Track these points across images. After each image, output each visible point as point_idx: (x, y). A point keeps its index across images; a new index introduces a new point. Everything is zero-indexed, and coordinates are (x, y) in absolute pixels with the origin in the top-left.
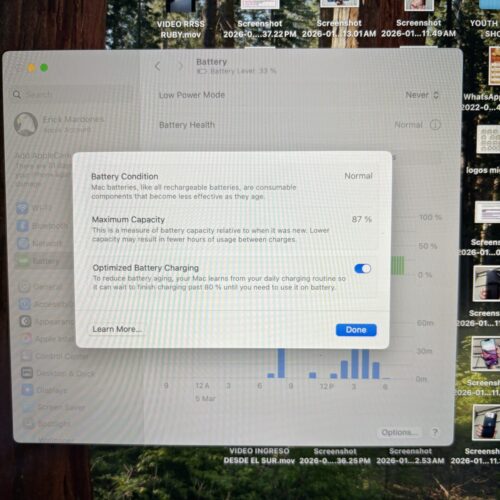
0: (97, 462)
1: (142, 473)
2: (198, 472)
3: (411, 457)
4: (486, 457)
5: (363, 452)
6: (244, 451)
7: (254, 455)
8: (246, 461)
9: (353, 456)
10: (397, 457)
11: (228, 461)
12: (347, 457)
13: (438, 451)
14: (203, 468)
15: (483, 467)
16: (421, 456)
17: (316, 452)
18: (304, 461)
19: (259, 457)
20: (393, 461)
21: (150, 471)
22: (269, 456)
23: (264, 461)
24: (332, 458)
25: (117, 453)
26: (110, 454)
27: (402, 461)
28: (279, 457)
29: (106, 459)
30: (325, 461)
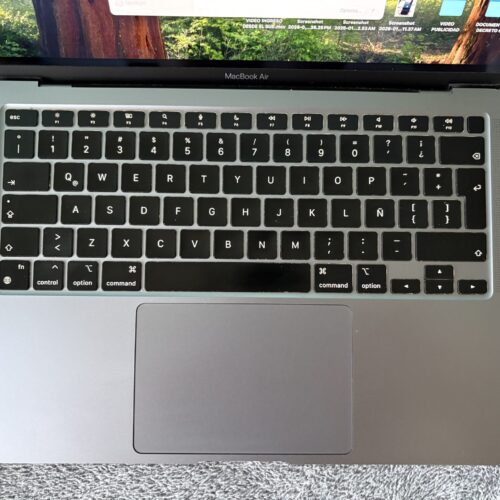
0: (165, 27)
1: (193, 33)
2: (227, 33)
3: (356, 26)
4: (401, 27)
5: (327, 22)
6: (255, 21)
7: (261, 23)
8: (256, 26)
9: (321, 25)
10: (347, 26)
11: (245, 26)
12: (317, 25)
13: (372, 23)
14: (230, 31)
15: (398, 33)
16: (362, 25)
17: (299, 22)
18: (290, 27)
19: (264, 24)
20: (344, 28)
21: (198, 32)
22: (270, 23)
23: (267, 26)
24: (308, 25)
25: (178, 22)
26: (173, 22)
27: (350, 28)
28: (277, 24)
29: (171, 25)
30: (303, 27)
